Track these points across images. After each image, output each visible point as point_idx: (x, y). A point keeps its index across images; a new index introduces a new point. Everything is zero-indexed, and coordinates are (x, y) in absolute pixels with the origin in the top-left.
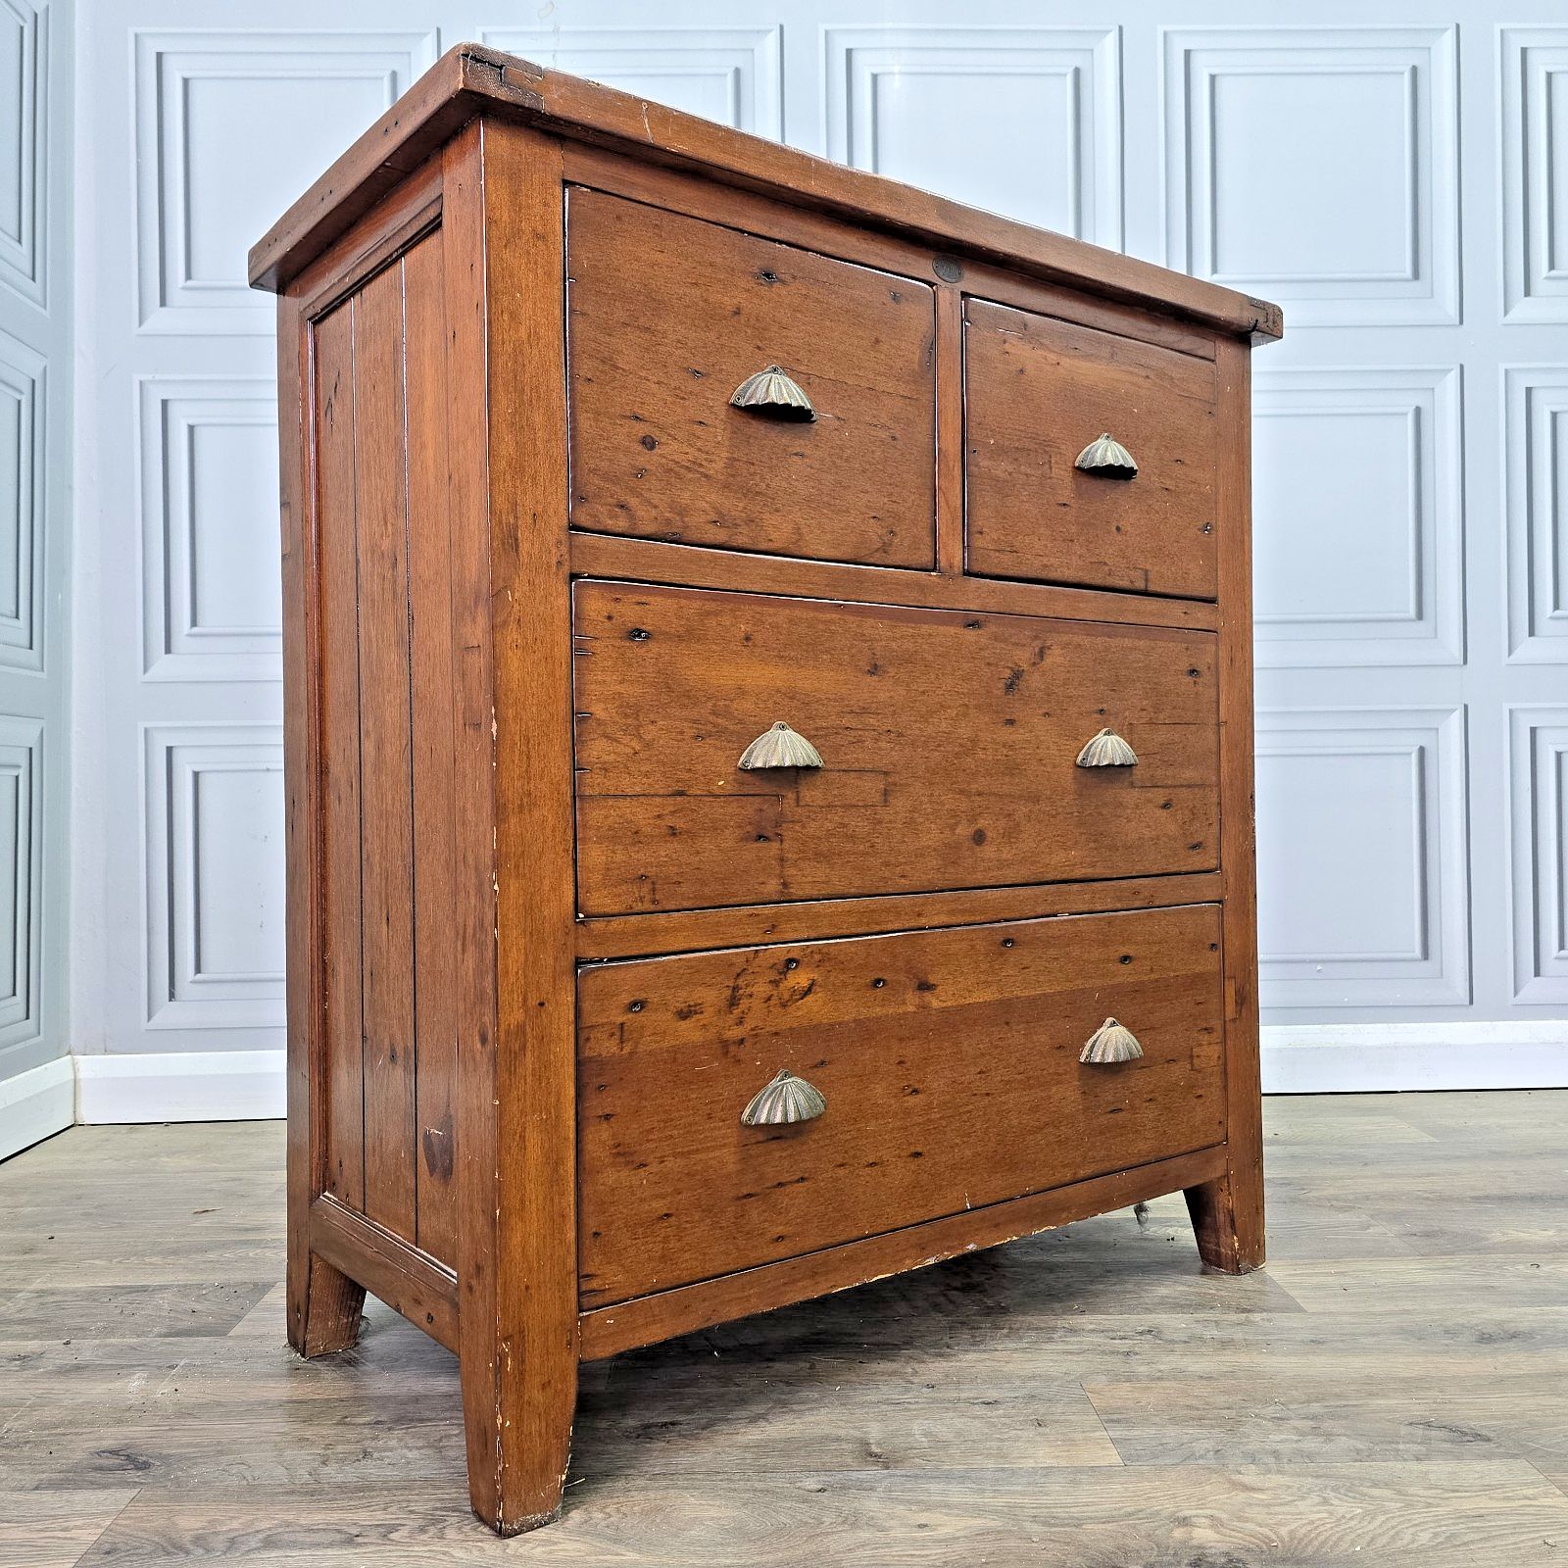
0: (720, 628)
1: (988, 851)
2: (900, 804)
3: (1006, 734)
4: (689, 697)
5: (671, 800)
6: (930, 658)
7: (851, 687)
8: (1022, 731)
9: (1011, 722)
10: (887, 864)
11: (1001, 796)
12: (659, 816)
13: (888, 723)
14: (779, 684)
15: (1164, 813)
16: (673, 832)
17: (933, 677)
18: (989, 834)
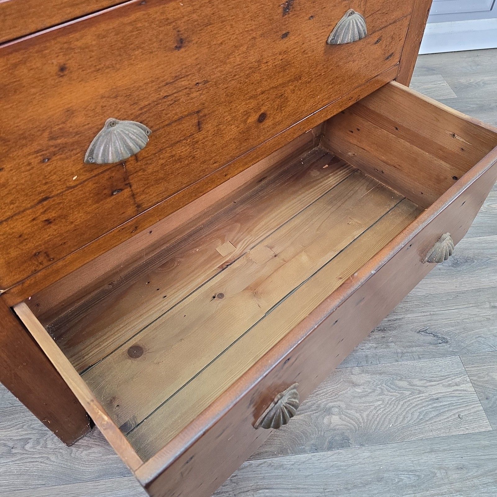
0: (32, 72)
1: (268, 122)
2: (209, 126)
3: (283, 45)
4: (25, 138)
5: (40, 206)
6: (225, 14)
7: (162, 66)
8: (293, 37)
9: (285, 35)
10: (204, 162)
11: (276, 87)
12: (34, 219)
13: (197, 79)
14: (102, 91)
15: (376, 46)
16: (48, 222)
17: (228, 28)
18: (268, 113)
